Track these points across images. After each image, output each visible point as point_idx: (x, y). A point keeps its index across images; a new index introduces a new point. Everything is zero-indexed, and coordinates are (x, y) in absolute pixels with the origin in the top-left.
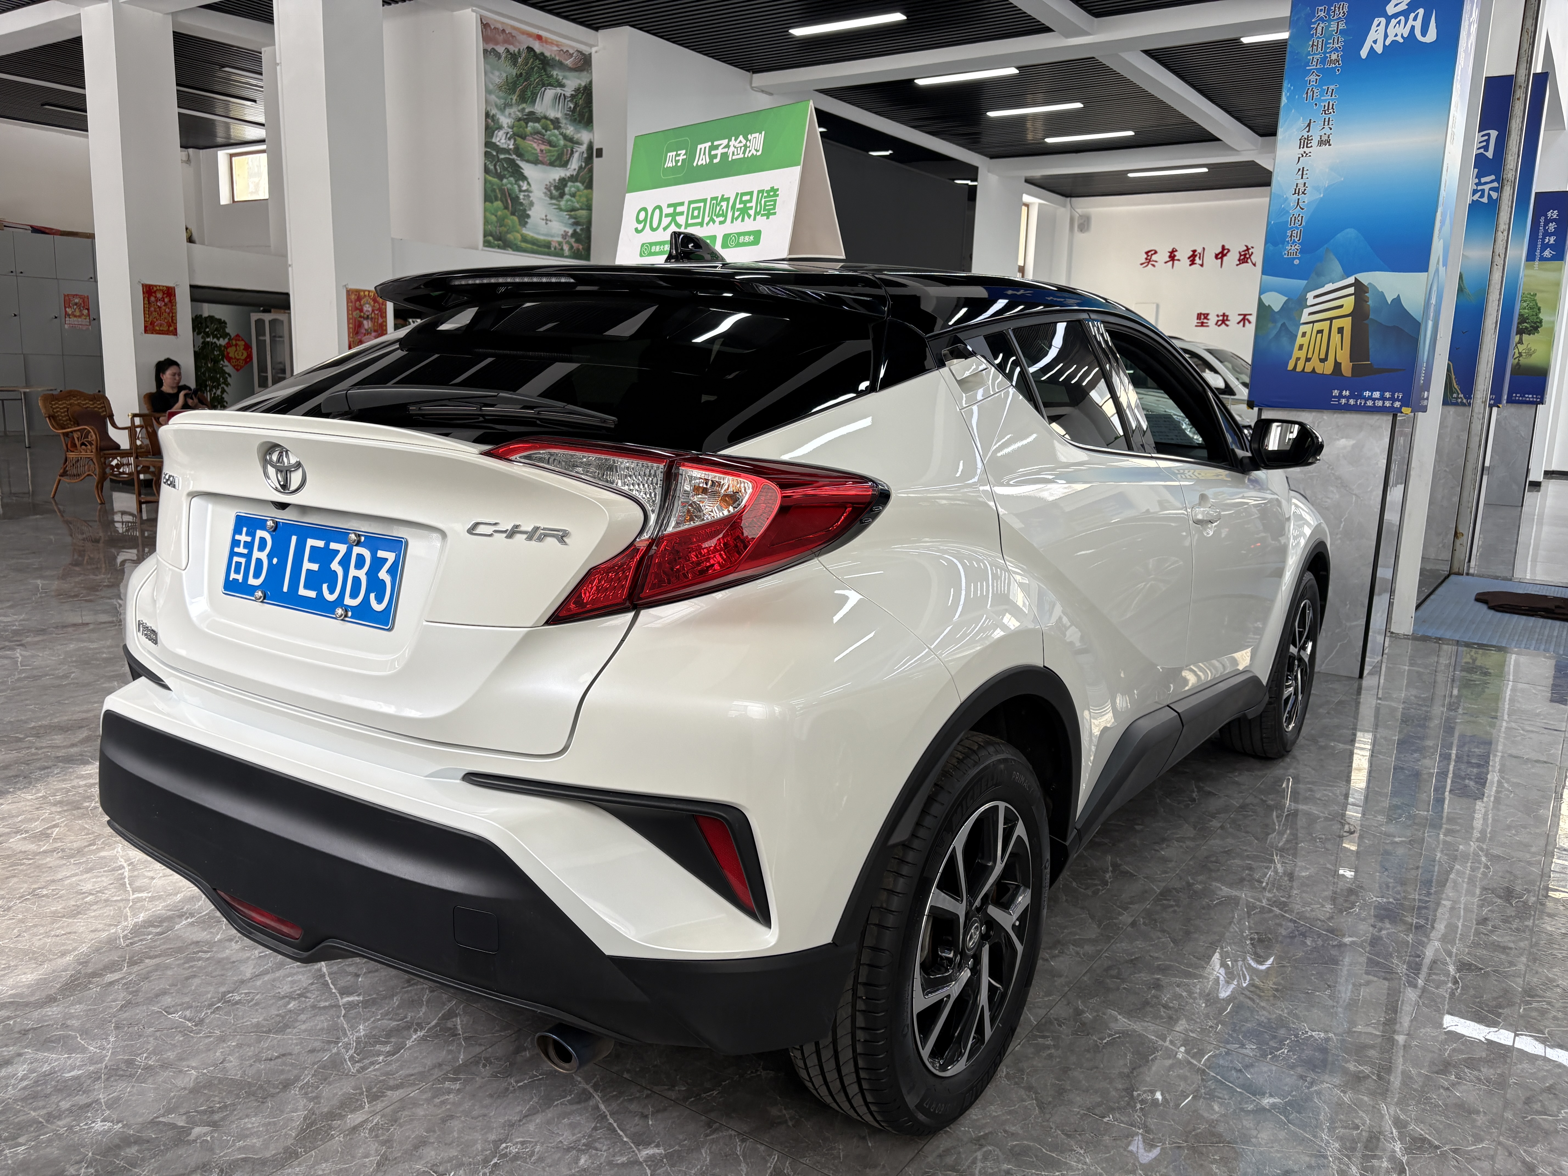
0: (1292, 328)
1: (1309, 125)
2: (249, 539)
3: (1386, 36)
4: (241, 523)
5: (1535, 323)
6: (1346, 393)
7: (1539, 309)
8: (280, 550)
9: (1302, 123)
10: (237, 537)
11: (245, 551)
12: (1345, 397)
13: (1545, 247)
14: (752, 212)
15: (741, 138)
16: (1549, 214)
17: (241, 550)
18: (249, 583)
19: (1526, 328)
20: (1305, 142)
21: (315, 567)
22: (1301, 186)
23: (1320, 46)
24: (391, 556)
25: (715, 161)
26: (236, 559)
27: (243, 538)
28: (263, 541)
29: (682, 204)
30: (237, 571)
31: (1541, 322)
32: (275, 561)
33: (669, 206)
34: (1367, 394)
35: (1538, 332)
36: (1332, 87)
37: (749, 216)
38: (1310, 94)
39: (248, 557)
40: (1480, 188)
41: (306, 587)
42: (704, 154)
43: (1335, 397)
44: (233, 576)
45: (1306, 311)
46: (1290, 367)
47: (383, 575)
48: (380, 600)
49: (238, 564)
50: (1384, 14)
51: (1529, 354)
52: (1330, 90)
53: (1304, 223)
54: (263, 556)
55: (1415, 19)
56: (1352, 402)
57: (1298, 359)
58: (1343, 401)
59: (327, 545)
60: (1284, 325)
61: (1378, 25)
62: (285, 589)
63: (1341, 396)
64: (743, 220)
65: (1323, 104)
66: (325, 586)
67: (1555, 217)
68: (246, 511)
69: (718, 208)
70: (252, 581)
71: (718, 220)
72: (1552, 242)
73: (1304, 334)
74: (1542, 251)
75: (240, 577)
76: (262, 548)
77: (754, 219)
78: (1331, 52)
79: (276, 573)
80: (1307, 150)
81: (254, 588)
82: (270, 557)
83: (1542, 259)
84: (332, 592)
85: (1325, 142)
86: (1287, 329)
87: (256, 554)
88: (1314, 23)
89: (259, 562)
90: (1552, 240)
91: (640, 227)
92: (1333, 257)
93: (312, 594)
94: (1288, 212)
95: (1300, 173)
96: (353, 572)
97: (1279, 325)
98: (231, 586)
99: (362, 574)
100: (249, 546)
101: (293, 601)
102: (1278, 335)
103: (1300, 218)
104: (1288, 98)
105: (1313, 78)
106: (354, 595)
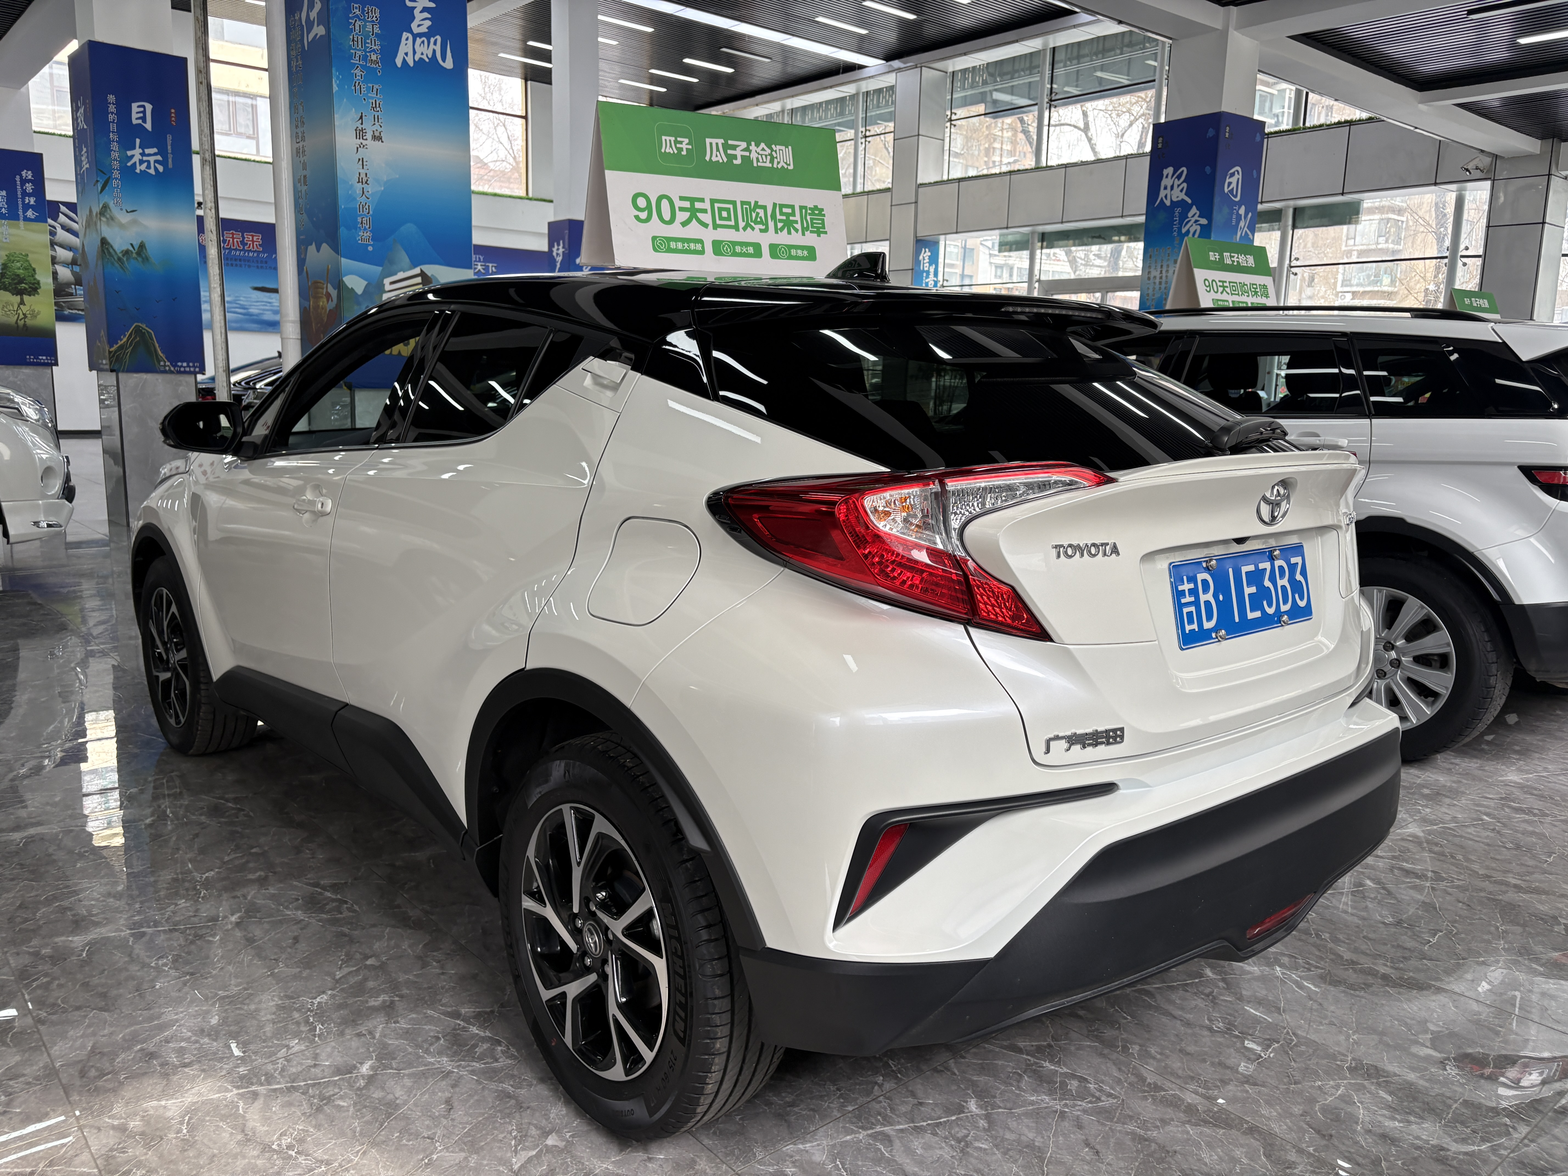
1: (361, 118)
2: (1192, 586)
3: (414, 52)
4: (1177, 572)
5: (33, 284)
7: (34, 270)
8: (1222, 586)
9: (354, 114)
10: (1180, 588)
11: (1192, 599)
13: (26, 207)
14: (798, 226)
15: (763, 145)
16: (24, 173)
17: (1188, 599)
18: (1205, 628)
19: (25, 289)
20: (360, 133)
21: (1253, 590)
22: (363, 176)
23: (360, 43)
24: (1297, 560)
25: (735, 162)
26: (1186, 610)
27: (1186, 587)
28: (1205, 582)
29: (702, 200)
30: (1191, 622)
31: (38, 283)
32: (1221, 598)
33: (682, 198)
35: (38, 294)
36: (376, 87)
37: (797, 230)
38: (358, 88)
39: (1196, 603)
40: (145, 158)
41: (1252, 610)
42: (718, 150)
44: (1188, 628)
45: (386, 296)
47: (1299, 577)
48: (1302, 599)
49: (1190, 614)
50: (410, 31)
51: (34, 315)
52: (375, 89)
53: (371, 212)
54: (1209, 597)
55: (435, 43)
59: (1257, 566)
61: (407, 39)
62: (1237, 620)
64: (789, 233)
65: (371, 101)
66: (1265, 603)
67: (30, 177)
68: (1177, 558)
69: (754, 215)
70: (1207, 625)
71: (758, 227)
72: (32, 203)
74: (25, 211)
75: (1195, 626)
76: (1206, 589)
77: (803, 234)
78: (370, 52)
79: (1225, 608)
80: (364, 142)
81: (1210, 631)
82: (1215, 596)
83: (26, 219)
84: (1270, 605)
85: (377, 138)
87: (1203, 598)
88: (352, 18)
89: (1207, 603)
90: (32, 201)
91: (643, 215)
92: (400, 247)
93: (1258, 614)
94: (355, 199)
95: (361, 162)
96: (1280, 583)
97: (364, 307)
98: (1188, 640)
99: (1285, 582)
100: (1194, 592)
101: (1246, 627)
103: (366, 206)
104: (338, 86)
105: (358, 72)
106: (1285, 602)
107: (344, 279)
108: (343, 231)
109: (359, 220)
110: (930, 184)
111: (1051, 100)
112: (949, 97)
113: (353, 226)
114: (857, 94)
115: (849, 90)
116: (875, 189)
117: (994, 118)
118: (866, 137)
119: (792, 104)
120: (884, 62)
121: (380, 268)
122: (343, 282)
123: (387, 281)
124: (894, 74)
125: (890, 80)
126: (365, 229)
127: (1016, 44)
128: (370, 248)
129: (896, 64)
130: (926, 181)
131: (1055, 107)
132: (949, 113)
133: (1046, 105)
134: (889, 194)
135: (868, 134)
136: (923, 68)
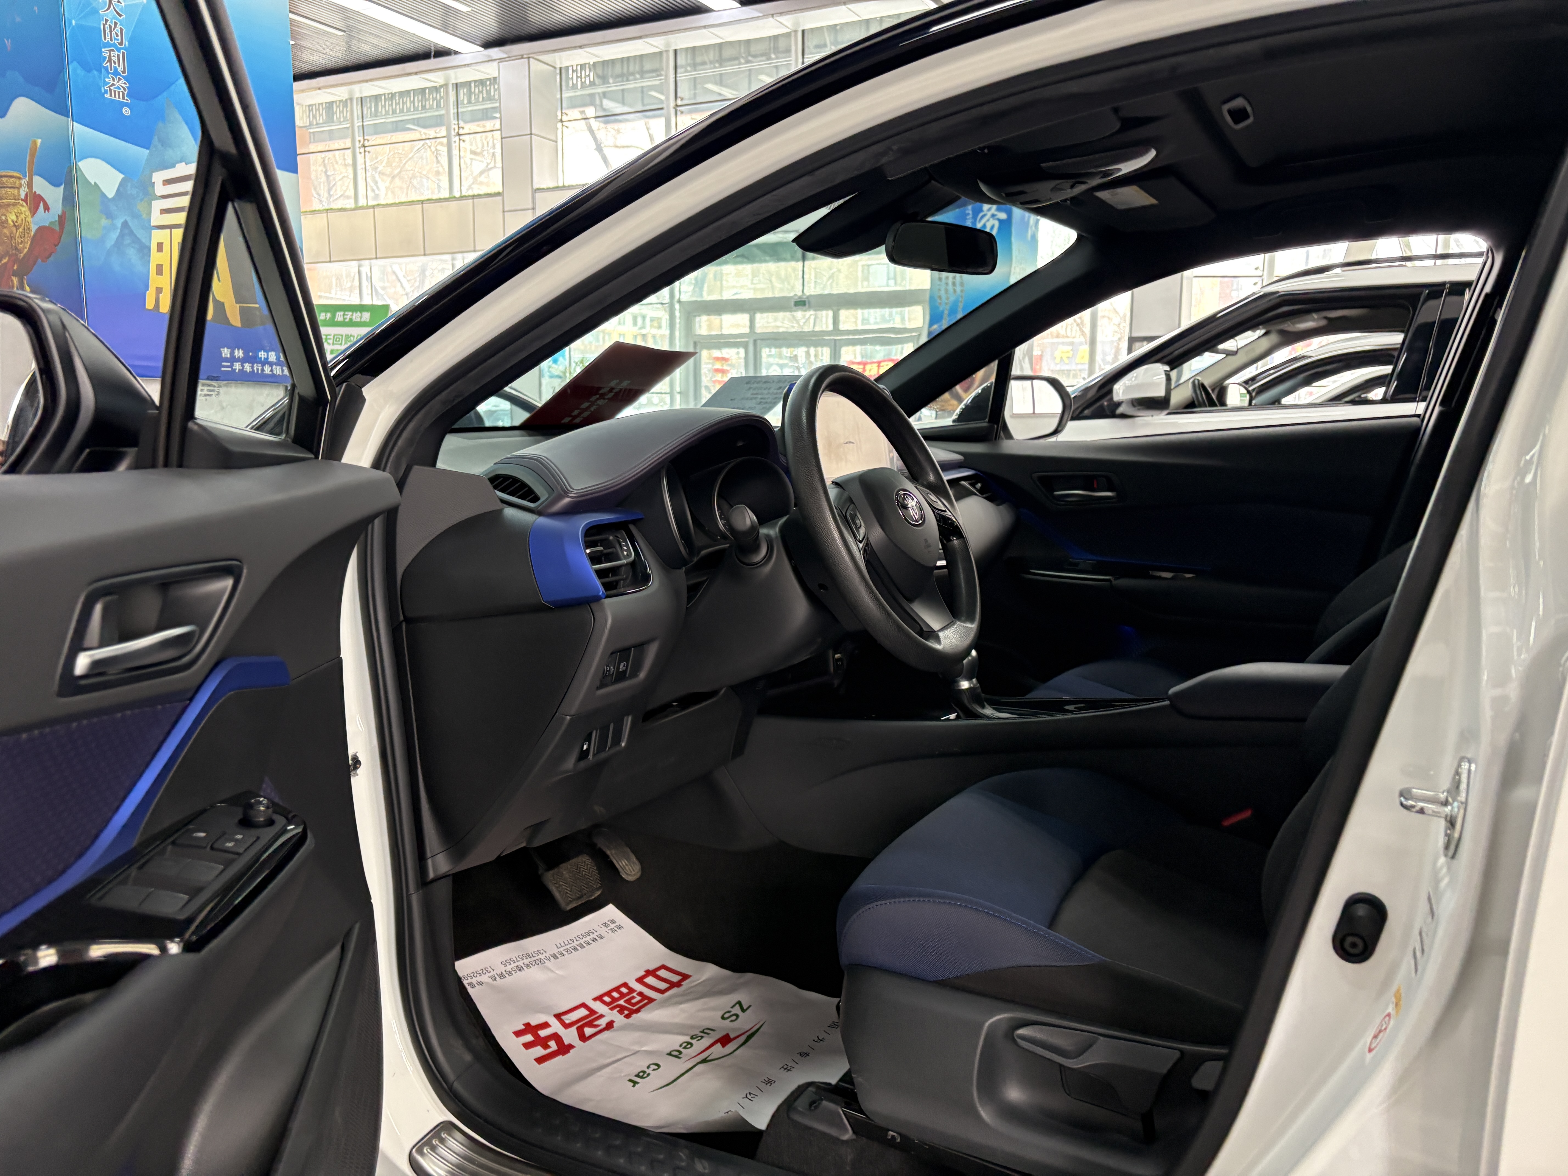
0: (140, 234)
6: (239, 353)
12: (238, 360)
34: (262, 354)
43: (226, 360)
45: (157, 206)
46: (150, 305)
53: (125, 40)
56: (247, 367)
57: (159, 291)
58: (237, 366)
60: (125, 224)
63: (233, 359)
73: (160, 247)
86: (132, 233)
92: (178, 116)
97: (119, 223)
102: (119, 243)
103: (118, 29)
107: (81, 164)
108: (74, 72)
109: (106, 54)
110: (549, 189)
111: (677, 106)
112: (559, 96)
113: (94, 65)
114: (446, 85)
115: (437, 79)
116: (482, 193)
117: (606, 123)
118: (459, 135)
119: (361, 91)
120: (482, 49)
121: (146, 152)
122: (78, 169)
123: (158, 177)
124: (495, 64)
125: (490, 70)
126: (116, 73)
127: (640, 41)
128: (126, 111)
129: (495, 52)
130: (544, 186)
131: (682, 113)
132: (559, 114)
133: (672, 111)
134: (499, 198)
135: (461, 132)
136: (531, 60)
